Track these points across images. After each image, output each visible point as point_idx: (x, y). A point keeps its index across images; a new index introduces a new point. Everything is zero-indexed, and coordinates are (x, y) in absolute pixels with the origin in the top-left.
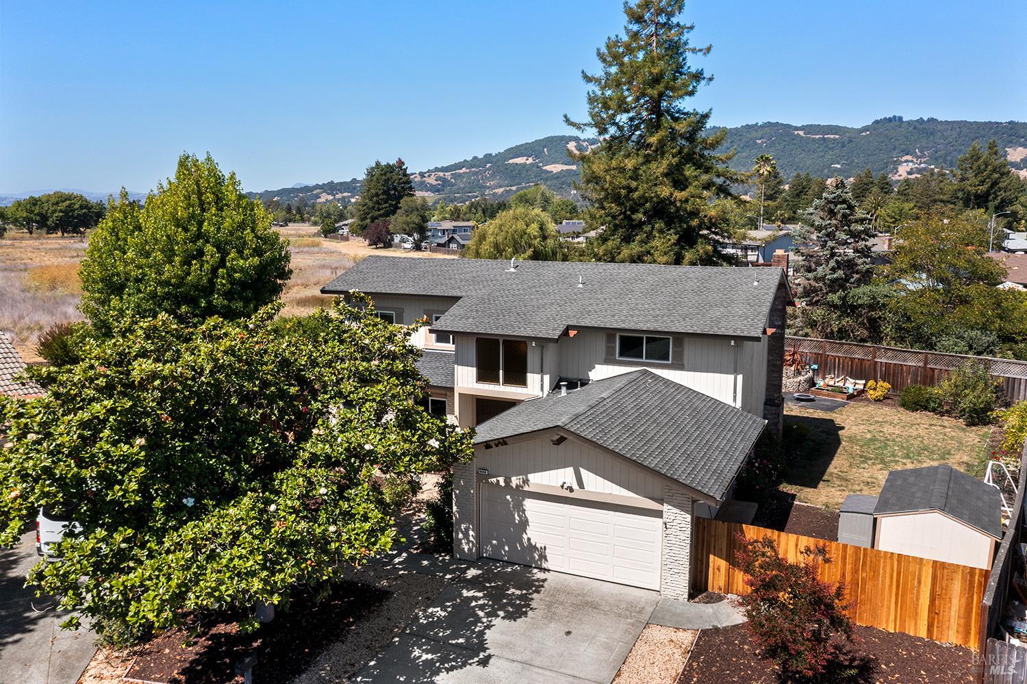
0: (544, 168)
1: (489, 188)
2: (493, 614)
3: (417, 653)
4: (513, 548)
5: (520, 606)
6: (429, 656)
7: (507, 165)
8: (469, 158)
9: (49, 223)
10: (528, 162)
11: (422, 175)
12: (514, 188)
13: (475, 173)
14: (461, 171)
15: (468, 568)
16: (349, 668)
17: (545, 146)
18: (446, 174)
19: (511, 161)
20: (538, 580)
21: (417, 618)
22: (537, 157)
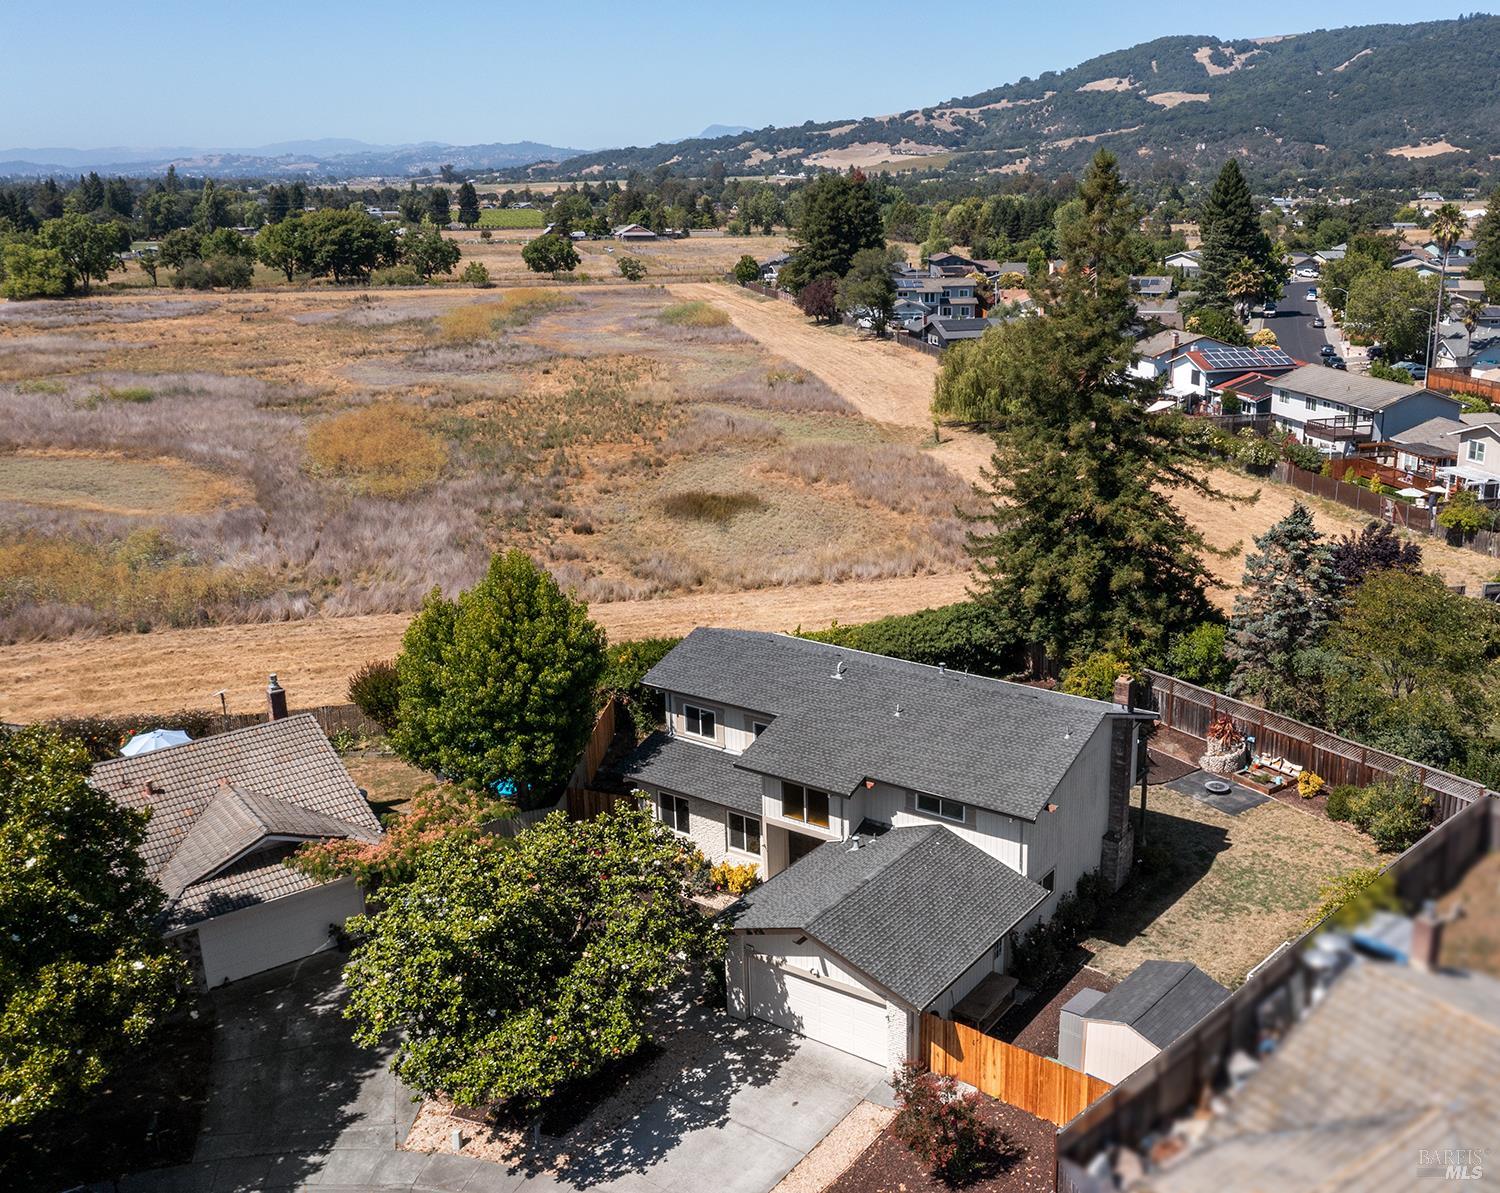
0: (1150, 99)
1: (1046, 138)
2: (743, 1080)
3: (673, 1110)
4: (777, 1013)
5: (769, 1073)
6: (681, 1115)
7: (1081, 94)
8: (1014, 81)
9: (315, 261)
10: (1121, 88)
11: (928, 114)
12: (1092, 139)
13: (1025, 110)
14: (998, 106)
15: (737, 1028)
16: (616, 1120)
17: (1153, 57)
18: (972, 111)
19: (1090, 87)
20: (792, 1047)
21: (680, 1077)
22: (1138, 78)
